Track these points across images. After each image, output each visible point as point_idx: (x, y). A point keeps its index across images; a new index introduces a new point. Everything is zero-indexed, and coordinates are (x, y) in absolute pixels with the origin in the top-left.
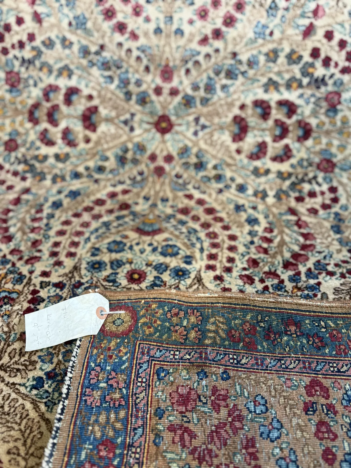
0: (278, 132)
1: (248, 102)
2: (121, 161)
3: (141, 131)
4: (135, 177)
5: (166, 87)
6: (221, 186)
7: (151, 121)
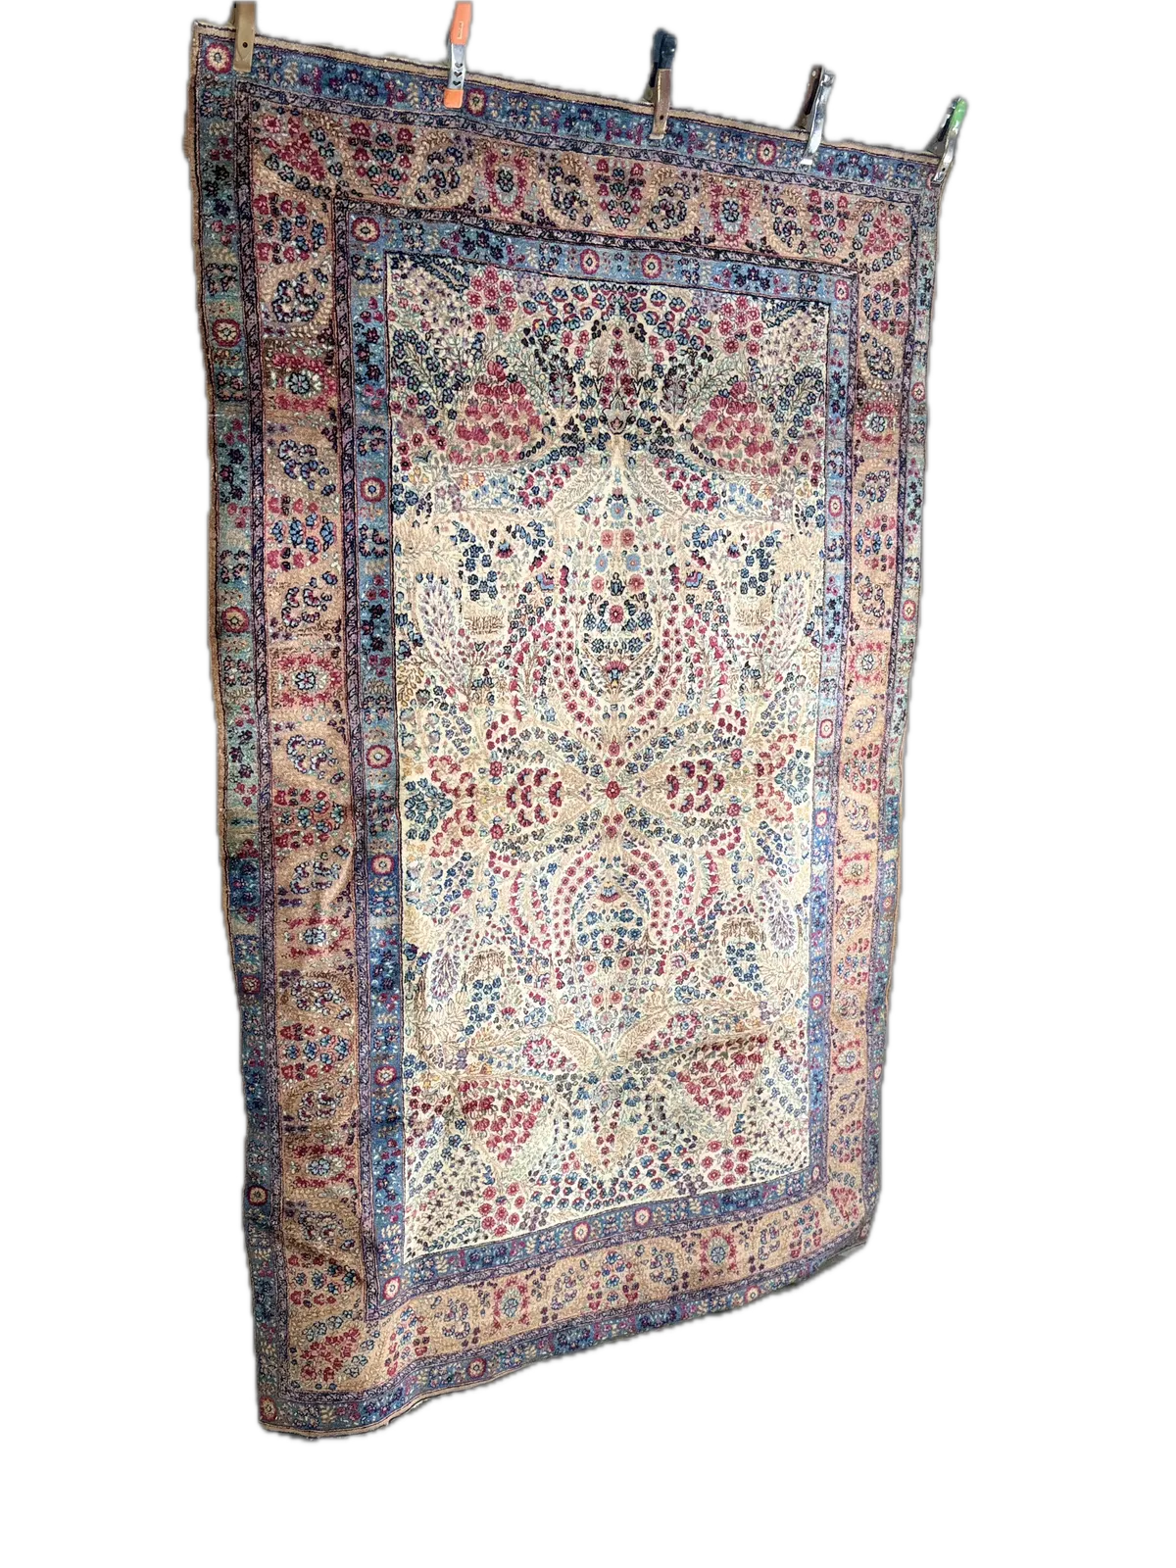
0: (700, 785)
1: (677, 764)
2: (583, 827)
3: (595, 799)
4: (594, 841)
5: (614, 760)
6: (661, 839)
7: (603, 788)
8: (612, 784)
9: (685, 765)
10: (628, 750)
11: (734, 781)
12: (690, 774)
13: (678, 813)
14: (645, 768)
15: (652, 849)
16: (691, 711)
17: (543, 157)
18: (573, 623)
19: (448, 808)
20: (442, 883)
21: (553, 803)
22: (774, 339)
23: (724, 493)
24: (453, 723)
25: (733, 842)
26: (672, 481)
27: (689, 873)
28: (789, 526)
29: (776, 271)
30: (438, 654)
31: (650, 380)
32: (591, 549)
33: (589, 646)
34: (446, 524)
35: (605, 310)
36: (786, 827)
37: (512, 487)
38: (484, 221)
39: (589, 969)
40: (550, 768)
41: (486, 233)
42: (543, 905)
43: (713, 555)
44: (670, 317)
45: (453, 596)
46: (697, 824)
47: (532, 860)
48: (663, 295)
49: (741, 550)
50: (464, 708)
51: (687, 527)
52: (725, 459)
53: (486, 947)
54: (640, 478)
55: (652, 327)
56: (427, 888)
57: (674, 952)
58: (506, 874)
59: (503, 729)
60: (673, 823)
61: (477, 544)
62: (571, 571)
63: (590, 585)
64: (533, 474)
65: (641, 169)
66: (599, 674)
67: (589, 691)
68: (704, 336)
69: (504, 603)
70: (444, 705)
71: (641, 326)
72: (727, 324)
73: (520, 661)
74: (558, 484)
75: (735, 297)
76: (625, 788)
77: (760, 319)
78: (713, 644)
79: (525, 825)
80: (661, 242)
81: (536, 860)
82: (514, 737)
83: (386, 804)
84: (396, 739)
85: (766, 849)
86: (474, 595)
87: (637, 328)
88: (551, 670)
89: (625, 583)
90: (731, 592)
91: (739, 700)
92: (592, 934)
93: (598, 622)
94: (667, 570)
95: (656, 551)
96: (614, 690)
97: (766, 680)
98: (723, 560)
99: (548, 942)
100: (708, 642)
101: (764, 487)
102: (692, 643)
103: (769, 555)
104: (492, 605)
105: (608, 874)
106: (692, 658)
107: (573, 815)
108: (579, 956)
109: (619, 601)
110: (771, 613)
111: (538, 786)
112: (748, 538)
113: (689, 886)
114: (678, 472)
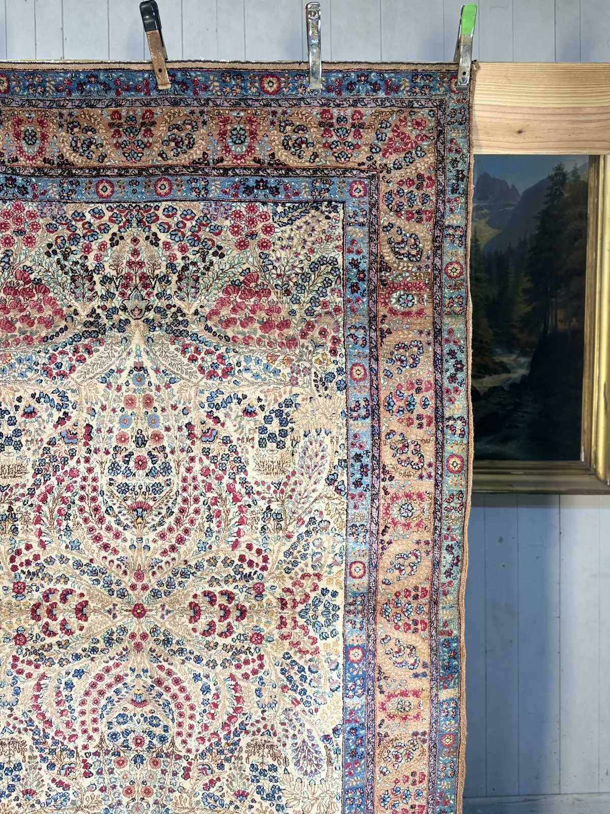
0: (222, 613)
1: (199, 593)
2: (109, 641)
3: (122, 617)
4: (122, 653)
5: (139, 585)
6: (183, 658)
7: (129, 609)
8: (138, 606)
9: (206, 594)
10: (151, 578)
11: (257, 612)
12: (212, 602)
13: (200, 637)
14: (168, 594)
15: (176, 666)
16: (210, 547)
17: (61, 115)
18: (97, 469)
21: (79, 619)
22: (287, 236)
23: (238, 364)
25: (256, 668)
26: (188, 355)
27: (213, 691)
28: (308, 390)
29: (286, 180)
31: (165, 276)
32: (114, 410)
33: (114, 489)
35: (122, 224)
36: (310, 660)
37: (37, 364)
38: (12, 168)
39: (121, 763)
40: (76, 589)
41: (14, 177)
42: (67, 704)
43: (227, 415)
44: (181, 225)
46: (219, 648)
47: (57, 666)
48: (173, 209)
49: (258, 410)
51: (202, 392)
52: (239, 336)
53: (7, 735)
54: (158, 354)
55: (166, 234)
57: (200, 761)
58: (29, 676)
59: (27, 555)
60: (195, 645)
61: (3, 407)
62: (95, 427)
63: (114, 439)
64: (56, 353)
65: (152, 113)
66: (125, 512)
67: (114, 526)
68: (215, 238)
69: (29, 454)
71: (155, 234)
72: (238, 227)
73: (44, 500)
74: (82, 360)
75: (244, 205)
76: (150, 610)
77: (271, 220)
78: (230, 489)
79: (49, 635)
80: (172, 167)
81: (61, 665)
82: (39, 562)
85: (290, 679)
87: (151, 236)
88: (76, 508)
89: (148, 437)
90: (248, 446)
91: (260, 540)
92: (123, 733)
93: (123, 469)
94: (184, 427)
95: (173, 411)
96: (140, 525)
97: (288, 522)
98: (239, 419)
99: (74, 736)
100: (226, 488)
101: (281, 357)
102: (209, 488)
103: (288, 414)
104: (16, 455)
105: (138, 683)
106: (209, 501)
107: (99, 629)
108: (109, 751)
109: (143, 452)
110: (292, 464)
111: (64, 603)
112: (266, 400)
113: (213, 703)
114: (192, 348)
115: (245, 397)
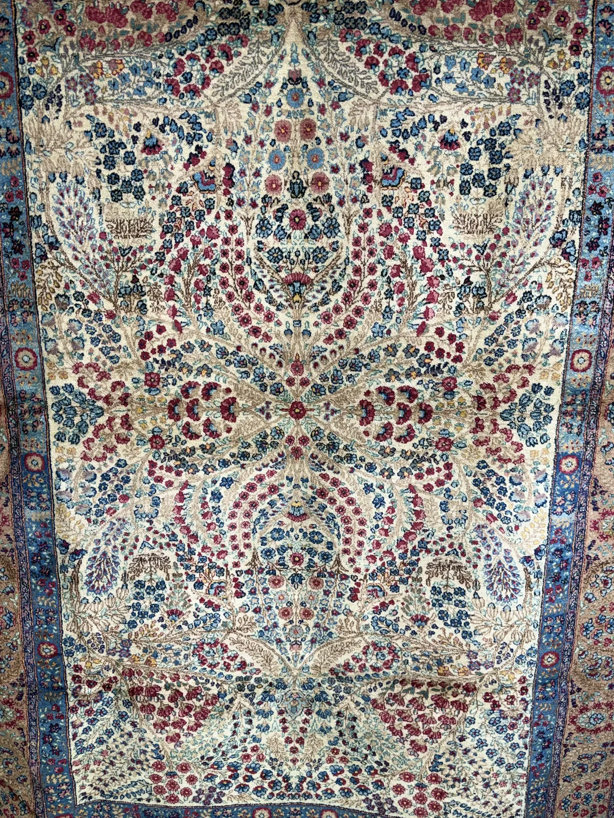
1: (373, 389)
2: (262, 445)
3: (276, 418)
4: (277, 459)
5: (298, 379)
6: (353, 466)
7: (285, 407)
8: (296, 404)
9: (381, 390)
10: (313, 370)
11: (446, 413)
12: (389, 400)
13: (373, 441)
14: (333, 390)
15: (343, 474)
16: (389, 332)
18: (242, 229)
19: (100, 415)
20: (96, 486)
21: (226, 419)
23: (437, 69)
24: (99, 330)
25: (442, 478)
26: (365, 57)
27: (388, 504)
28: (534, 109)
30: (76, 258)
32: (262, 144)
33: (264, 255)
34: (79, 119)
36: (513, 470)
37: (158, 74)
39: (277, 583)
40: (221, 383)
42: (215, 517)
43: (419, 147)
45: (91, 197)
46: (397, 455)
47: (201, 474)
49: (461, 140)
50: (111, 315)
51: (384, 113)
52: (440, 26)
53: (147, 551)
54: (322, 57)
56: (80, 490)
57: (369, 582)
58: (170, 484)
59: (160, 340)
60: (367, 450)
61: (117, 138)
62: (237, 169)
63: (262, 186)
64: (183, 58)
66: (278, 287)
67: (265, 305)
69: (154, 205)
70: (87, 312)
73: (177, 268)
74: (217, 69)
76: (311, 410)
78: (418, 254)
79: (191, 438)
81: (207, 473)
82: (174, 348)
83: (37, 406)
84: (39, 343)
85: (485, 491)
86: (116, 196)
88: (217, 281)
89: (307, 183)
90: (445, 192)
91: (454, 323)
92: (278, 549)
93: (274, 228)
94: (357, 166)
95: (343, 143)
96: (297, 304)
97: (493, 299)
98: (434, 153)
99: (223, 552)
100: (412, 253)
101: (498, 59)
102: (390, 253)
103: (502, 146)
104: (138, 207)
105: (296, 494)
106: (390, 271)
107: (250, 432)
108: (263, 569)
109: (300, 205)
110: (504, 218)
111: (207, 400)
112: (473, 125)
113: (387, 518)
114: (372, 46)
115: (444, 119)
